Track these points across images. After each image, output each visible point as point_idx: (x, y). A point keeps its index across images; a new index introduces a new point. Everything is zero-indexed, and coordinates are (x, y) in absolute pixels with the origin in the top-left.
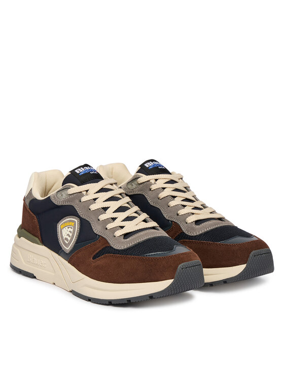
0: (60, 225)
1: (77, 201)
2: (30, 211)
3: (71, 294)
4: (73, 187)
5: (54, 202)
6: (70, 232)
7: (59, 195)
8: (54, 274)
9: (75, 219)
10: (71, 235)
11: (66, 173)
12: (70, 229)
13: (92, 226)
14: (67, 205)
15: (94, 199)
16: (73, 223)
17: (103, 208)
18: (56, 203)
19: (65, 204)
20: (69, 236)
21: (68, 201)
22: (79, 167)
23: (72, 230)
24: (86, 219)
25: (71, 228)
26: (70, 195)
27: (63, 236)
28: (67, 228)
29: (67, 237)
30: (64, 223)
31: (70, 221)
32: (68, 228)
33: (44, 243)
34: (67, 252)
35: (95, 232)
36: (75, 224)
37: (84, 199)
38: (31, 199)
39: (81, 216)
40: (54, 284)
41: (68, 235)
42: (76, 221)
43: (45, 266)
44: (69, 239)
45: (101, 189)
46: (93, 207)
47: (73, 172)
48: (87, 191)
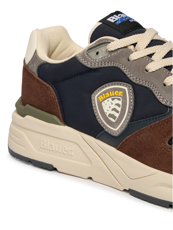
0: (96, 97)
1: (125, 61)
2: (40, 80)
3: (127, 195)
4: (113, 41)
5: (86, 64)
6: (118, 105)
7: (93, 54)
8: (89, 165)
9: (123, 85)
10: (119, 109)
11: (94, 24)
12: (116, 101)
13: (156, 95)
14: (109, 67)
15: (148, 55)
16: (121, 92)
17: (166, 67)
18: (89, 66)
19: (103, 65)
20: (117, 112)
21: (109, 60)
22: (112, 15)
23: (120, 102)
24: (144, 84)
25: (119, 100)
26: (112, 51)
27: (105, 111)
28: (110, 99)
29: (114, 113)
30: (105, 92)
31: (115, 89)
32: (113, 99)
33: (67, 122)
34: (115, 135)
35: (164, 103)
36: (124, 93)
37: (134, 56)
38: (39, 64)
39: (134, 81)
40: (90, 178)
41: (114, 109)
42: (126, 89)
43: (73, 153)
44: (117, 115)
45: (152, 41)
46: (152, 67)
47: (104, 21)
48: (135, 45)
